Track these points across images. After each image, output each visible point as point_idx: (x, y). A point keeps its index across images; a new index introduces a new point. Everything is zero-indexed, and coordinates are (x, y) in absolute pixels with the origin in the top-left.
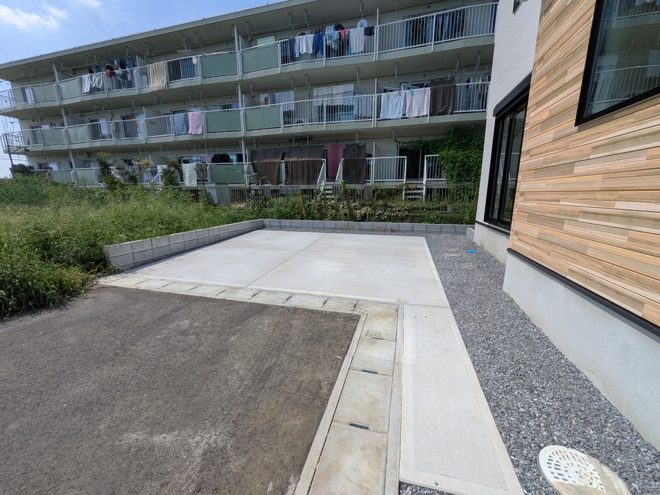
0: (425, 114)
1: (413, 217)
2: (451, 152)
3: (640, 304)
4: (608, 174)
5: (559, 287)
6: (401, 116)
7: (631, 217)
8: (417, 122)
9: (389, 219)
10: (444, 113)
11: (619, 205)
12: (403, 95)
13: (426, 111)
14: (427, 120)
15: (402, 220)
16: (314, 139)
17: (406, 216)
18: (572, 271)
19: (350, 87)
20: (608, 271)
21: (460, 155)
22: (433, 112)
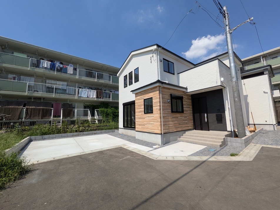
0: (95, 97)
1: (99, 129)
2: (103, 109)
3: (154, 132)
4: (149, 120)
5: (146, 133)
6: (87, 96)
7: (152, 124)
8: (92, 99)
9: (91, 130)
10: (100, 98)
11: (151, 123)
12: (87, 91)
13: (95, 96)
14: (96, 99)
15: (95, 130)
16: (45, 99)
17: (96, 129)
18: (147, 131)
19: (66, 83)
20: (151, 130)
21: (106, 110)
22: (97, 97)
